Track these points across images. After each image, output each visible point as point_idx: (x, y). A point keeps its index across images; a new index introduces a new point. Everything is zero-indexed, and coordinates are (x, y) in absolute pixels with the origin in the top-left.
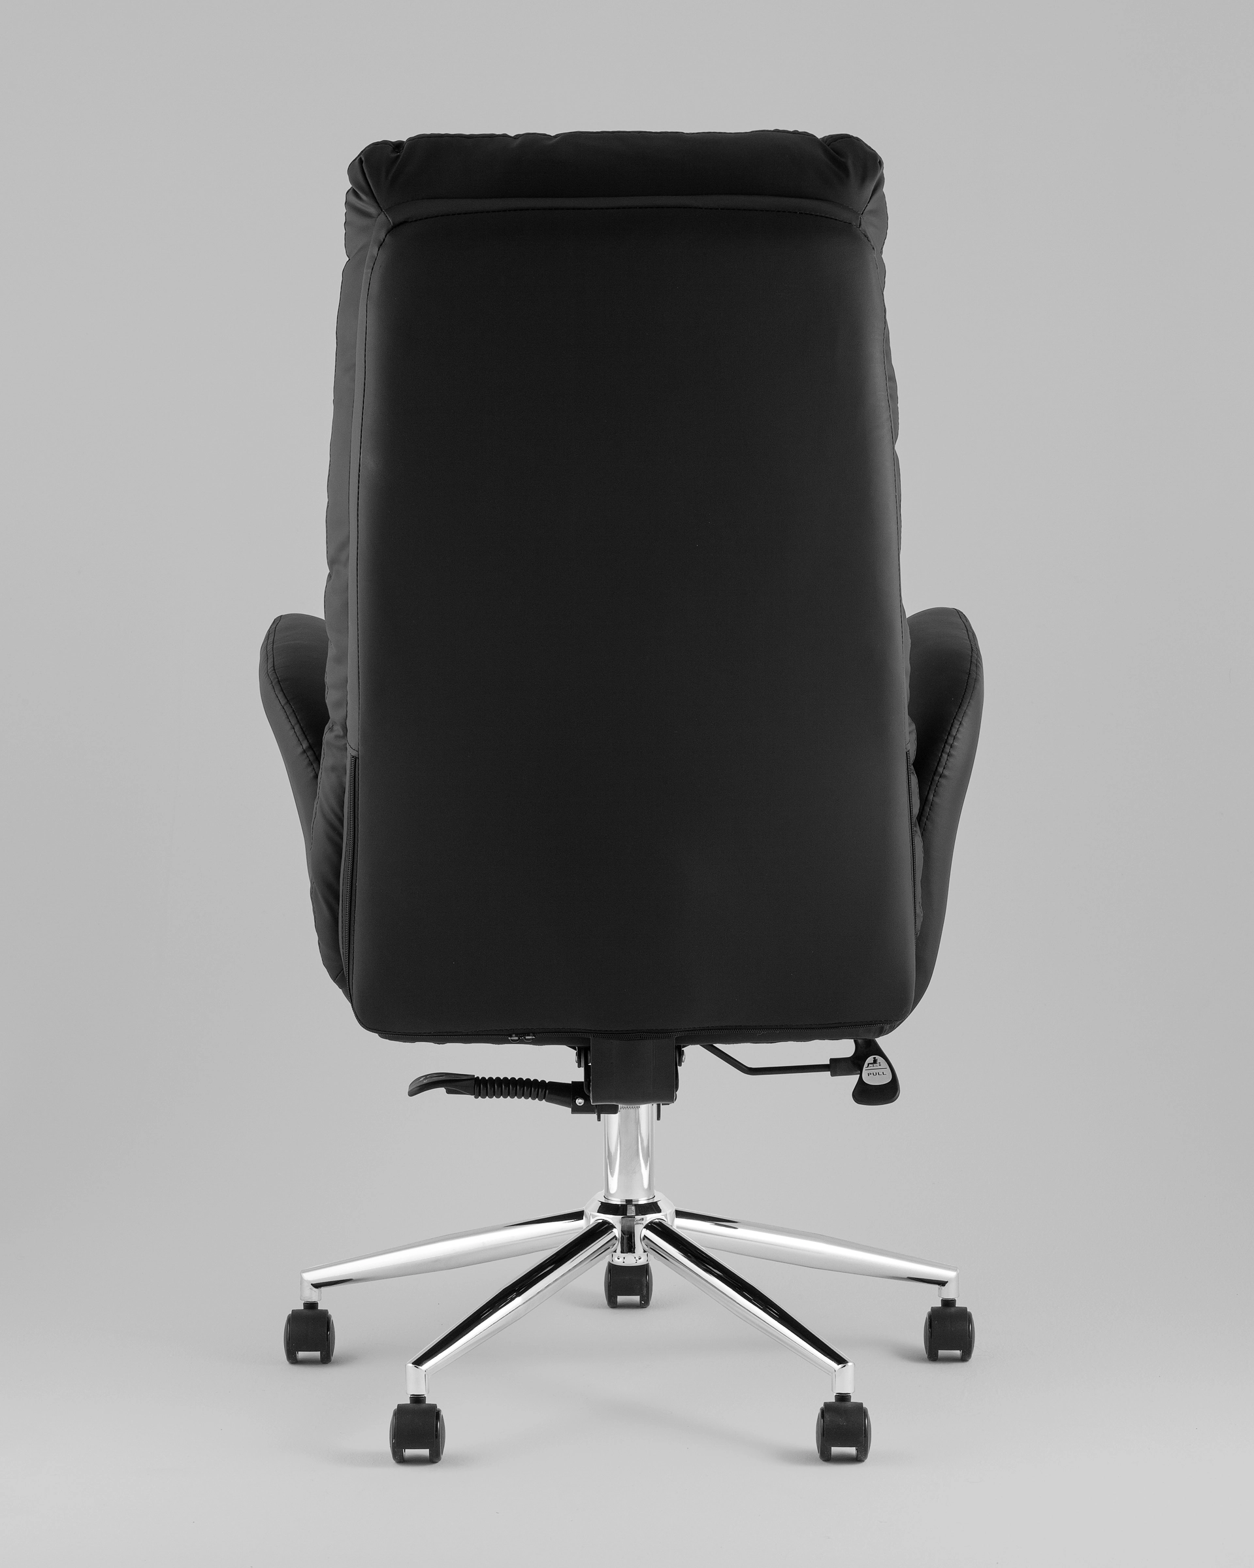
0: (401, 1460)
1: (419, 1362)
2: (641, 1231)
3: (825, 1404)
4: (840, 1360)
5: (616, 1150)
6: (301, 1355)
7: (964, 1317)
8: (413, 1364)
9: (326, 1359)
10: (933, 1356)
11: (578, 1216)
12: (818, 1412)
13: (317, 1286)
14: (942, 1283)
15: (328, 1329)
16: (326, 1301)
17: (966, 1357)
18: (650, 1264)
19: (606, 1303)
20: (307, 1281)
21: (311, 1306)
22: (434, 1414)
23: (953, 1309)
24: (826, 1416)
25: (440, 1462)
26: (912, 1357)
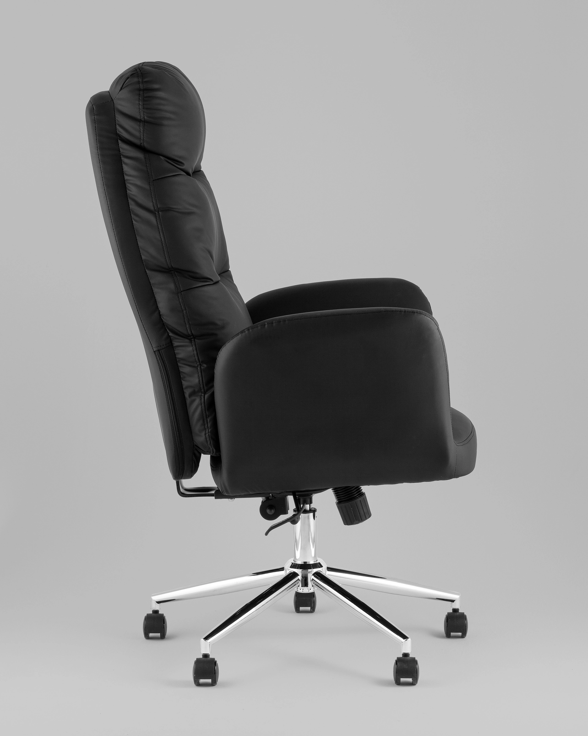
0: (198, 684)
1: (206, 638)
2: (311, 577)
3: (398, 658)
4: (405, 637)
5: (299, 538)
6: (151, 635)
7: (463, 617)
8: (204, 639)
9: (163, 637)
10: (448, 636)
11: (282, 569)
12: (394, 662)
13: (159, 602)
14: (453, 601)
15: (164, 623)
16: (162, 609)
17: (464, 636)
18: (315, 592)
19: (295, 610)
20: (154, 600)
21: (156, 612)
22: (214, 663)
23: (458, 614)
24: (398, 663)
25: (216, 685)
26: (439, 636)
